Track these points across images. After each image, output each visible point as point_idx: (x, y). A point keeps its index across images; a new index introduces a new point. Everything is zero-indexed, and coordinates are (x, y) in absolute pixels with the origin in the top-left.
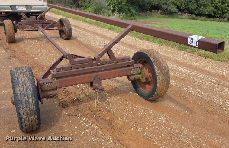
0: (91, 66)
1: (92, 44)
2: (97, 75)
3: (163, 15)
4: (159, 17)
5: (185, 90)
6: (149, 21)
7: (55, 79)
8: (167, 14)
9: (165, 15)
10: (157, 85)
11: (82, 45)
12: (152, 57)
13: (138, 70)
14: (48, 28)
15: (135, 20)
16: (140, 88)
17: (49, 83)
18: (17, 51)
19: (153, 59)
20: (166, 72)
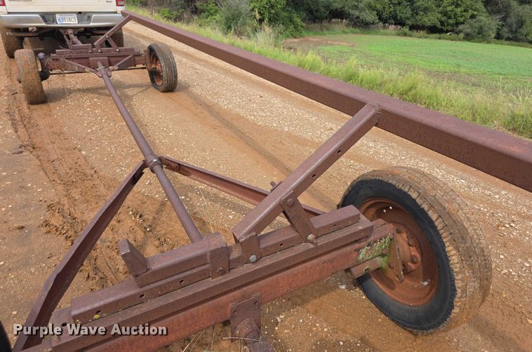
0: (223, 273)
1: (223, 104)
2: (243, 296)
3: (352, 29)
6: (326, 40)
8: (359, 27)
9: (355, 28)
10: (453, 308)
11: (200, 107)
12: (435, 211)
13: (381, 247)
15: (301, 39)
18: (43, 127)
19: (440, 219)
20: (483, 263)
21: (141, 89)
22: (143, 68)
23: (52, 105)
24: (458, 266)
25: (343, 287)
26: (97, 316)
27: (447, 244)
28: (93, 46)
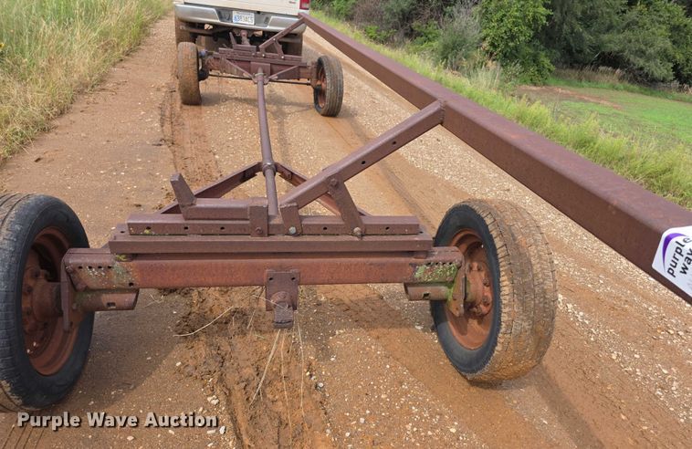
0: (261, 234)
2: (281, 267)
3: (627, 84)
4: (614, 88)
5: (614, 357)
6: (581, 95)
7: (122, 258)
8: (639, 83)
9: (633, 83)
10: (496, 345)
12: (502, 238)
13: (444, 272)
14: (280, 77)
15: (544, 88)
16: (449, 322)
17: (100, 267)
18: (188, 127)
19: (504, 248)
20: (541, 305)
21: (301, 109)
22: (308, 84)
23: (204, 108)
24: (507, 298)
25: (419, 328)
26: (147, 231)
27: (502, 274)
28: (258, 50)
